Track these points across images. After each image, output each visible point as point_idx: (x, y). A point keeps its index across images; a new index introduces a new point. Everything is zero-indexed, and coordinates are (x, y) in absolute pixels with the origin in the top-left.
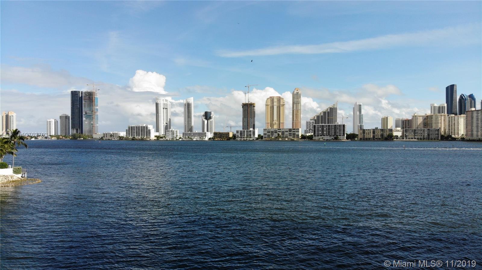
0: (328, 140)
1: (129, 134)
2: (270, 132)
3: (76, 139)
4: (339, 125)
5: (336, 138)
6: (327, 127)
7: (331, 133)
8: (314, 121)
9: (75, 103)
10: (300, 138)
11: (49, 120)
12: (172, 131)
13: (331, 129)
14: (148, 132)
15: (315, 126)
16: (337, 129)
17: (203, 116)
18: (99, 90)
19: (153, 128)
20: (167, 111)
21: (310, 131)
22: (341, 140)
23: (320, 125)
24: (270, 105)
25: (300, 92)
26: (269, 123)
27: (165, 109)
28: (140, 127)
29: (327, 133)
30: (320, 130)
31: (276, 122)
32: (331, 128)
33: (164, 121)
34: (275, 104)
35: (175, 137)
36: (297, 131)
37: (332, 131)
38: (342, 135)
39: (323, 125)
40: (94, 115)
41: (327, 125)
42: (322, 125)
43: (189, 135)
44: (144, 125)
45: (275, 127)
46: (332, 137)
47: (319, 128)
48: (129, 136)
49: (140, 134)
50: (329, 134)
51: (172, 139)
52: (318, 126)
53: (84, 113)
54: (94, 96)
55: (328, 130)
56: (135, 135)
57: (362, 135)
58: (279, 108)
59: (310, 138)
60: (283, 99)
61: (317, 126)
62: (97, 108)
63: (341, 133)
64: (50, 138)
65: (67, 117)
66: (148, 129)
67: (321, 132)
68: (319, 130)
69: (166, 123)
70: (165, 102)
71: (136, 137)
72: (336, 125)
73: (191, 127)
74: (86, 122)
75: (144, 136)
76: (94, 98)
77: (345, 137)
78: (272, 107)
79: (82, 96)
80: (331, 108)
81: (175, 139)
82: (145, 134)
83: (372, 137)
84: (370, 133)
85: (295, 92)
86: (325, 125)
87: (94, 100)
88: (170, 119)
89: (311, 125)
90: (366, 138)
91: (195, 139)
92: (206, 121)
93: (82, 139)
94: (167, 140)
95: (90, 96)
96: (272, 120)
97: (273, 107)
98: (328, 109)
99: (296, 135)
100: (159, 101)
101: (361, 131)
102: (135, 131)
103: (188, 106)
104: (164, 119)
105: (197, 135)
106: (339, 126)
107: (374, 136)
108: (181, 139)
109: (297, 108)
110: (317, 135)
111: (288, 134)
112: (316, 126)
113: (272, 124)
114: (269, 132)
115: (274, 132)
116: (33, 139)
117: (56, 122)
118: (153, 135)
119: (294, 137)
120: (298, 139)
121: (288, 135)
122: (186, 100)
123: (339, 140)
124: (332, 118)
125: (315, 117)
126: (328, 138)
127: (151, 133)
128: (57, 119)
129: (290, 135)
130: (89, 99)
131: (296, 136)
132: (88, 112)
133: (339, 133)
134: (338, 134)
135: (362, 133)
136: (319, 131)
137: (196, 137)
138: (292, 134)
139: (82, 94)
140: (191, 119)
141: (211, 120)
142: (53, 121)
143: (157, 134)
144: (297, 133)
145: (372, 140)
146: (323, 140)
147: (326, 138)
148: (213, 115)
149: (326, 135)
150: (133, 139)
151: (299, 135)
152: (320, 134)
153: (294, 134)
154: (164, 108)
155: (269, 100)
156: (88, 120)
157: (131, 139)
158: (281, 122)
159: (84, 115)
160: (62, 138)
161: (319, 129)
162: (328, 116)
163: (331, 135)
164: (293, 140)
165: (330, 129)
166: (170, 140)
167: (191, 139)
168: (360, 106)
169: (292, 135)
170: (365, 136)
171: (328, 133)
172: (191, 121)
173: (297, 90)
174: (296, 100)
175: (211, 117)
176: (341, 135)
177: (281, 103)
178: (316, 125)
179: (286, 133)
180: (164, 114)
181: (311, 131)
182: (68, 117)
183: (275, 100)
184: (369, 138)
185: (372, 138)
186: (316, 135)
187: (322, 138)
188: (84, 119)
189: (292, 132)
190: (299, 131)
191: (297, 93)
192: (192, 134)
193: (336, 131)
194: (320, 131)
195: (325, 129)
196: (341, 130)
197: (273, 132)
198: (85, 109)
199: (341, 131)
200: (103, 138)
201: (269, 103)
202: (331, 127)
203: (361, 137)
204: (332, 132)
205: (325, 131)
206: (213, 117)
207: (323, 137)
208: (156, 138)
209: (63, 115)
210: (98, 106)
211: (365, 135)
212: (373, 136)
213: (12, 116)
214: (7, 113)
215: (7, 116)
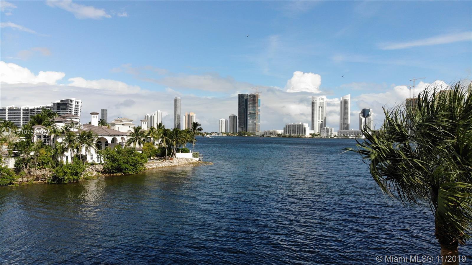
1: (286, 132)
3: (242, 136)
9: (242, 105)
11: (221, 120)
12: (326, 129)
14: (304, 130)
17: (361, 113)
18: (261, 92)
19: (308, 126)
20: (323, 109)
27: (321, 108)
28: (296, 126)
33: (319, 120)
35: (330, 135)
40: (257, 115)
43: (344, 133)
44: (300, 123)
48: (286, 134)
49: (296, 132)
51: (326, 137)
53: (248, 113)
54: (257, 98)
56: (292, 133)
62: (260, 108)
64: (221, 134)
65: (235, 117)
66: (304, 127)
69: (322, 122)
70: (321, 101)
71: (293, 135)
73: (347, 125)
74: (250, 121)
75: (300, 134)
76: (257, 100)
79: (247, 98)
81: (330, 137)
82: (301, 132)
87: (257, 101)
88: (325, 118)
91: (351, 138)
92: (363, 119)
93: (247, 136)
94: (321, 138)
95: (254, 98)
100: (315, 100)
102: (292, 129)
103: (344, 104)
104: (319, 117)
105: (353, 133)
108: (335, 137)
116: (209, 136)
117: (226, 121)
118: (308, 133)
122: (343, 98)
127: (306, 131)
128: (227, 119)
130: (253, 101)
132: (252, 112)
137: (352, 135)
139: (247, 96)
140: (347, 117)
141: (369, 118)
142: (224, 120)
143: (312, 132)
148: (371, 112)
150: (290, 137)
154: (319, 107)
156: (252, 119)
157: (288, 137)
159: (249, 115)
160: (231, 135)
166: (324, 138)
167: (347, 137)
172: (347, 118)
175: (369, 114)
180: (319, 112)
182: (236, 117)
188: (248, 118)
192: (348, 132)
198: (250, 110)
200: (264, 135)
206: (372, 114)
208: (311, 136)
209: (232, 115)
210: (260, 107)
213: (193, 116)
214: (189, 114)
215: (189, 116)
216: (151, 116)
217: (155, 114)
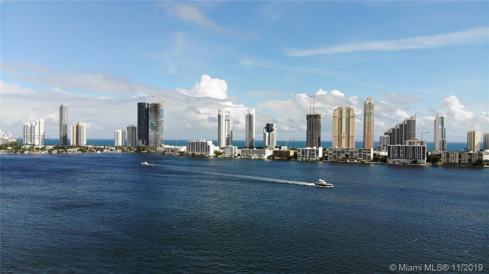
0: (405, 163)
1: (189, 150)
2: (337, 152)
3: (140, 152)
4: (419, 147)
5: (415, 162)
6: (403, 148)
7: (409, 156)
8: (389, 136)
9: (142, 115)
10: (372, 159)
11: (117, 131)
12: (230, 147)
13: (409, 151)
14: (208, 148)
16: (416, 152)
17: (265, 128)
18: (164, 101)
19: (213, 144)
20: (229, 122)
21: (384, 147)
22: (420, 164)
23: (396, 147)
24: (338, 117)
25: (373, 102)
26: (336, 136)
27: (227, 121)
28: (200, 143)
29: (403, 156)
30: (396, 152)
31: (345, 135)
32: (409, 150)
33: (225, 133)
34: (344, 115)
35: (234, 154)
36: (368, 152)
37: (410, 153)
38: (422, 158)
39: (400, 147)
40: (159, 127)
41: (403, 147)
42: (398, 147)
43: (247, 152)
44: (204, 141)
45: (344, 146)
46: (410, 161)
47: (394, 149)
48: (190, 152)
49: (200, 150)
50: (406, 157)
51: (230, 156)
52: (393, 147)
53: (150, 125)
54: (159, 108)
55: (405, 152)
56: (195, 151)
57: (446, 159)
58: (348, 119)
59: (384, 160)
60: (353, 110)
61: (392, 146)
62: (163, 119)
63: (421, 156)
64: (115, 150)
65: (133, 128)
66: (208, 145)
67: (396, 154)
68: (394, 152)
69: (228, 135)
70: (227, 114)
71: (196, 153)
72: (415, 147)
73: (252, 140)
74: (151, 133)
75: (204, 152)
76: (159, 110)
77: (426, 161)
78: (341, 119)
79: (148, 108)
80: (408, 121)
81: (233, 156)
82: (205, 150)
83: (457, 162)
84: (455, 156)
85: (368, 102)
86: (401, 147)
87: (159, 111)
88: (232, 131)
89: (386, 140)
90: (450, 163)
91: (253, 158)
92: (267, 134)
93: (146, 151)
94: (225, 157)
95: (156, 108)
96: (340, 133)
97: (342, 118)
98: (406, 122)
99: (367, 157)
100: (221, 113)
101: (445, 155)
102: (195, 147)
103: (250, 118)
104: (225, 131)
105: (256, 152)
106: (419, 148)
107: (460, 161)
108: (239, 157)
109: (370, 120)
110: (392, 157)
111: (358, 155)
112: (391, 147)
113: (340, 138)
114: (335, 152)
115: (341, 152)
116: (99, 152)
117: (123, 133)
118: (213, 149)
119: (364, 159)
120: (369, 162)
121: (358, 157)
122: (248, 112)
123: (418, 164)
124: (409, 132)
125: (391, 130)
126: (406, 161)
127: (210, 149)
128: (124, 130)
129: (360, 156)
130: (155, 111)
131: (367, 158)
132: (154, 123)
133: (419, 156)
134: (417, 157)
135: (446, 156)
136: (394, 153)
137: (254, 155)
138: (362, 155)
139: (148, 105)
140: (252, 131)
141: (273, 133)
142: (121, 131)
143: (217, 148)
144: (368, 155)
145: (457, 165)
146: (399, 163)
147: (402, 160)
148: (275, 127)
149: (403, 157)
150: (193, 155)
151: (370, 156)
152: (396, 156)
153: (365, 156)
154: (226, 120)
155: (337, 111)
156: (153, 131)
157: (191, 155)
158: (350, 135)
159: (150, 126)
160: (127, 150)
161: (394, 151)
162: (406, 130)
163: (409, 157)
164: (363, 163)
165: (407, 151)
166: (228, 157)
167: (250, 156)
168: (443, 118)
169: (362, 156)
170: (449, 160)
171: (405, 156)
172: (252, 133)
173: (370, 100)
174: (368, 111)
175: (272, 129)
176: (421, 158)
177: (351, 115)
178: (391, 146)
179: (355, 154)
180: (225, 126)
182: (135, 128)
183: (344, 111)
184: (454, 163)
185: (457, 163)
186: (391, 157)
187: (398, 162)
188: (150, 130)
189: (362, 153)
190: (370, 152)
191: (370, 103)
192: (251, 152)
193: (415, 154)
194: (396, 153)
195: (402, 150)
196: (421, 152)
197: (340, 152)
198: (151, 121)
199: (421, 154)
200: (165, 152)
201: (337, 114)
202: (409, 148)
203: (444, 161)
204: (410, 154)
205: (401, 153)
206: (275, 129)
207: (399, 159)
208: (214, 155)
209: (130, 126)
210: (163, 118)
211: (450, 159)
212: (459, 160)
213: (83, 126)
214: (78, 124)
215: (78, 127)
216: (32, 126)
217: (36, 124)
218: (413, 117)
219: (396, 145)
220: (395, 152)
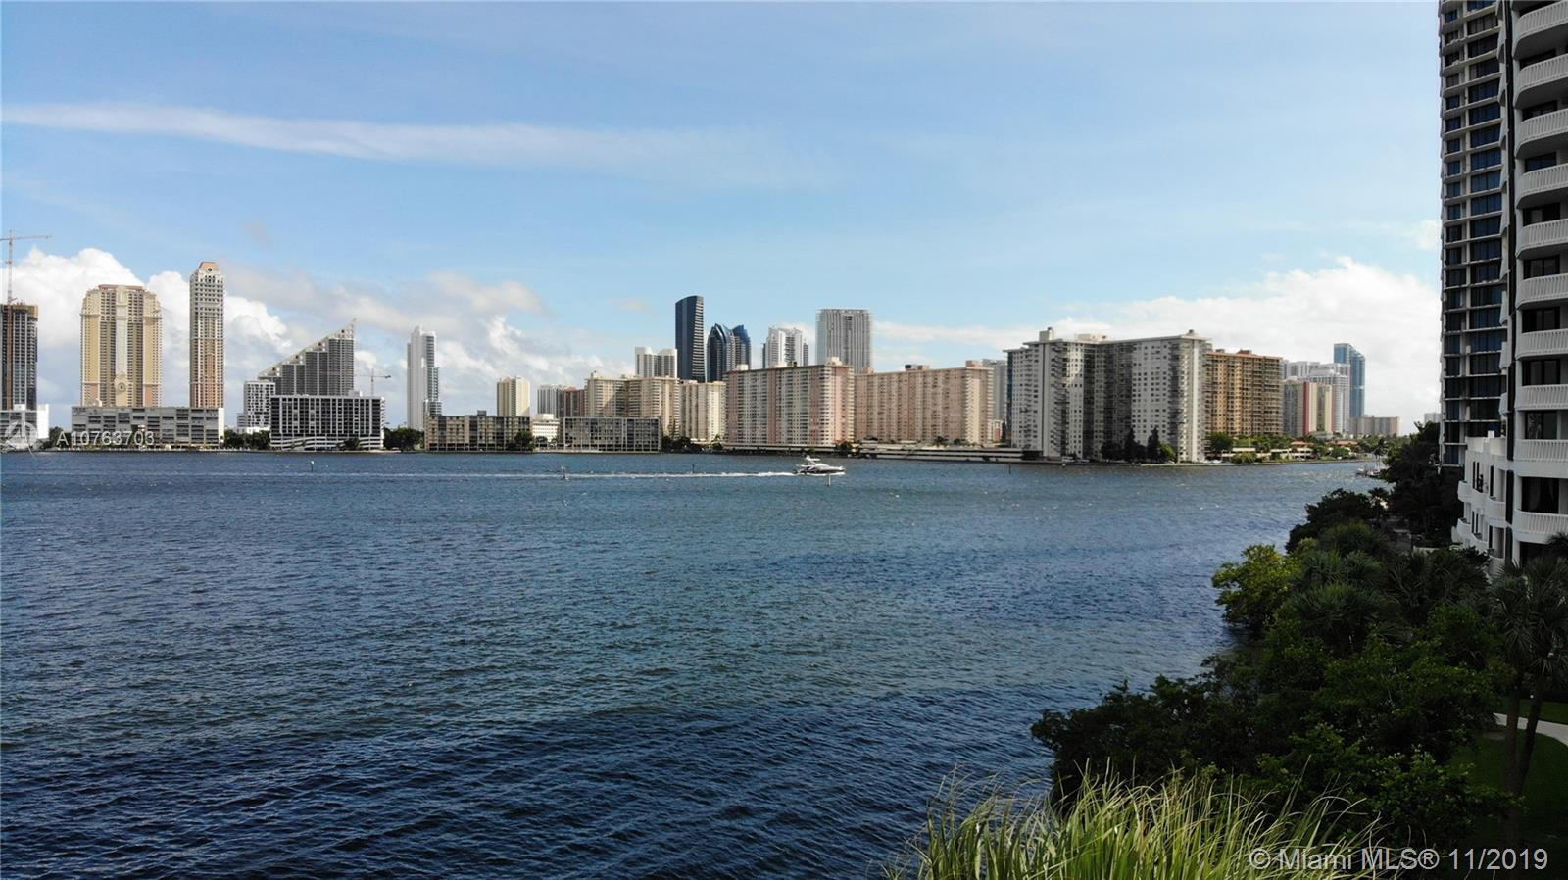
0: (324, 449)
2: (102, 419)
4: (362, 400)
5: (351, 445)
6: (318, 404)
7: (334, 428)
8: (274, 384)
10: (223, 441)
13: (334, 412)
15: (278, 399)
16: (354, 414)
21: (257, 417)
22: (367, 449)
23: (296, 399)
24: (100, 318)
25: (219, 277)
26: (96, 385)
29: (318, 428)
30: (295, 415)
31: (127, 383)
32: (334, 408)
34: (123, 313)
36: (208, 419)
37: (337, 418)
38: (371, 433)
39: (307, 400)
41: (318, 400)
42: (301, 400)
45: (123, 400)
46: (338, 442)
47: (290, 408)
50: (326, 430)
52: (287, 402)
55: (323, 416)
57: (437, 433)
58: (137, 329)
59: (260, 442)
60: (153, 297)
61: (284, 399)
63: (368, 428)
67: (297, 423)
68: (290, 415)
72: (351, 400)
77: (382, 442)
78: (110, 327)
80: (332, 342)
83: (467, 440)
84: (460, 427)
85: (203, 275)
86: (312, 400)
89: (264, 396)
90: (449, 445)
96: (109, 374)
97: (113, 324)
98: (324, 345)
99: (205, 433)
101: (434, 423)
106: (362, 405)
107: (473, 439)
109: (211, 334)
110: (284, 431)
111: (175, 428)
112: (281, 400)
113: (109, 392)
114: (94, 420)
115: (117, 420)
119: (197, 439)
120: (213, 447)
121: (175, 433)
123: (361, 449)
124: (336, 374)
125: (278, 370)
126: (325, 442)
129: (182, 430)
131: (205, 437)
133: (362, 428)
134: (359, 430)
135: (437, 427)
136: (290, 420)
138: (190, 429)
144: (208, 426)
145: (467, 449)
146: (306, 449)
147: (316, 442)
149: (318, 432)
151: (217, 431)
152: (296, 428)
153: (198, 429)
155: (98, 298)
158: (144, 383)
161: (290, 412)
162: (324, 369)
163: (334, 432)
164: (192, 451)
165: (329, 412)
168: (430, 339)
169: (190, 433)
170: (445, 437)
171: (323, 428)
173: (210, 270)
174: (203, 305)
176: (367, 432)
177: (147, 313)
178: (281, 397)
179: (164, 425)
181: (262, 416)
183: (122, 299)
184: (458, 445)
185: (467, 444)
186: (281, 432)
187: (303, 445)
189: (189, 422)
190: (217, 419)
191: (210, 280)
193: (351, 420)
194: (296, 420)
195: (314, 411)
196: (368, 416)
197: (114, 418)
199: (368, 420)
201: (97, 309)
202: (334, 404)
203: (433, 440)
204: (338, 422)
205: (312, 420)
207: (305, 438)
211: (447, 433)
212: (472, 437)
218: (346, 332)
219: (296, 395)
220: (293, 417)
